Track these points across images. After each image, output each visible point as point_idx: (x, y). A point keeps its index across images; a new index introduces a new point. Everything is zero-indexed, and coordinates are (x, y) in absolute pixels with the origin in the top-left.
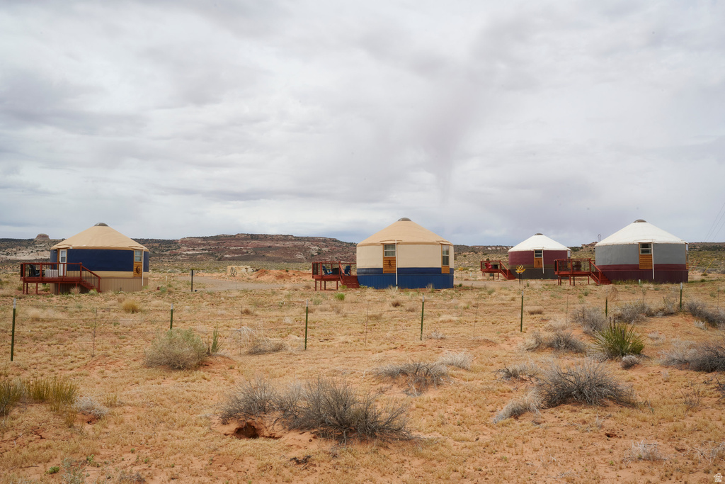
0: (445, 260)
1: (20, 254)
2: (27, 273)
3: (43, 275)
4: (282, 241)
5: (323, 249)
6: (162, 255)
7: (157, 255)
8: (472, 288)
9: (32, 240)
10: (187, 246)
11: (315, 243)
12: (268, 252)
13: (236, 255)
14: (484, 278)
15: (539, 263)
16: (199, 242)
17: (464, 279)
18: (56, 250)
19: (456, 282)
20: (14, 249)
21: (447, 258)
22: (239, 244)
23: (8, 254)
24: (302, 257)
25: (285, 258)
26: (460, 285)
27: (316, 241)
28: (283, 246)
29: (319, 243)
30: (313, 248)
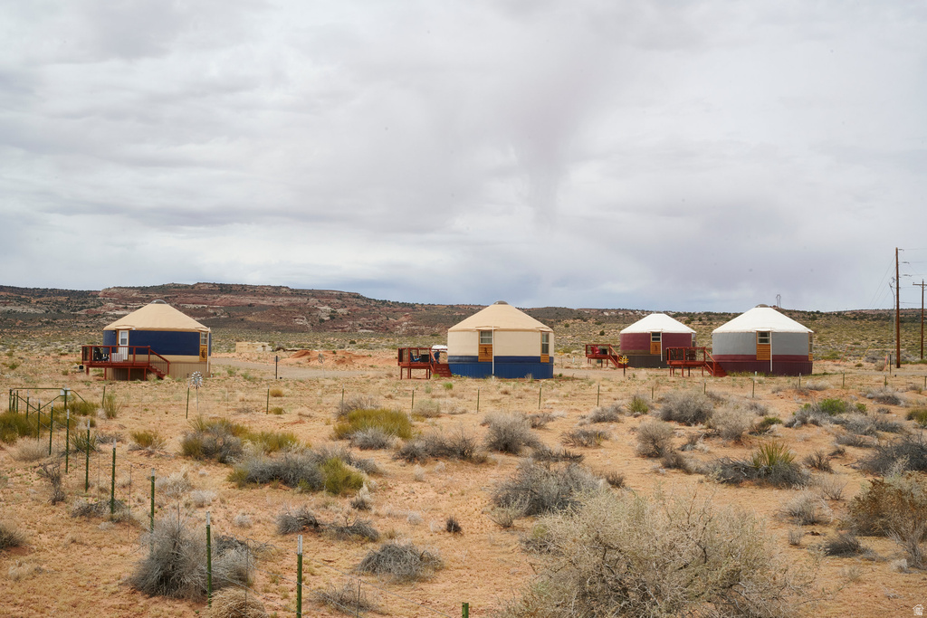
0: (545, 348)
4: (270, 295)
5: (338, 311)
6: (75, 316)
7: (67, 316)
8: (573, 379)
10: (115, 302)
11: (324, 300)
12: (250, 314)
14: (590, 365)
15: (657, 348)
16: (134, 295)
17: (565, 366)
18: (114, 331)
19: (556, 371)
21: (547, 345)
22: (201, 300)
24: (305, 322)
25: (278, 324)
26: (561, 375)
27: (327, 297)
28: (272, 304)
29: (332, 301)
30: (322, 308)
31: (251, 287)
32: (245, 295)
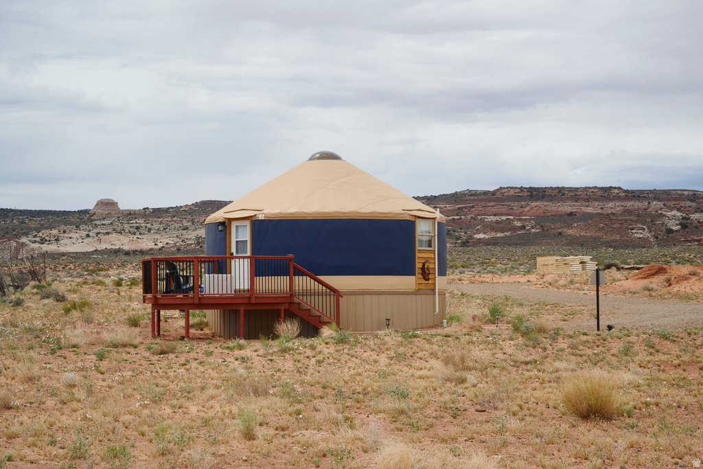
1: (66, 241)
2: (162, 286)
3: (197, 287)
4: (596, 200)
5: (692, 216)
9: (86, 212)
11: (671, 203)
12: (570, 226)
13: (499, 235)
18: (223, 224)
20: (55, 232)
22: (504, 210)
23: (43, 241)
24: (646, 234)
25: (609, 238)
27: (675, 199)
28: (600, 211)
29: (682, 204)
30: (669, 214)
31: (571, 190)
32: (563, 201)
